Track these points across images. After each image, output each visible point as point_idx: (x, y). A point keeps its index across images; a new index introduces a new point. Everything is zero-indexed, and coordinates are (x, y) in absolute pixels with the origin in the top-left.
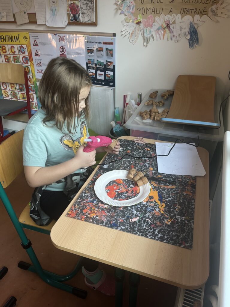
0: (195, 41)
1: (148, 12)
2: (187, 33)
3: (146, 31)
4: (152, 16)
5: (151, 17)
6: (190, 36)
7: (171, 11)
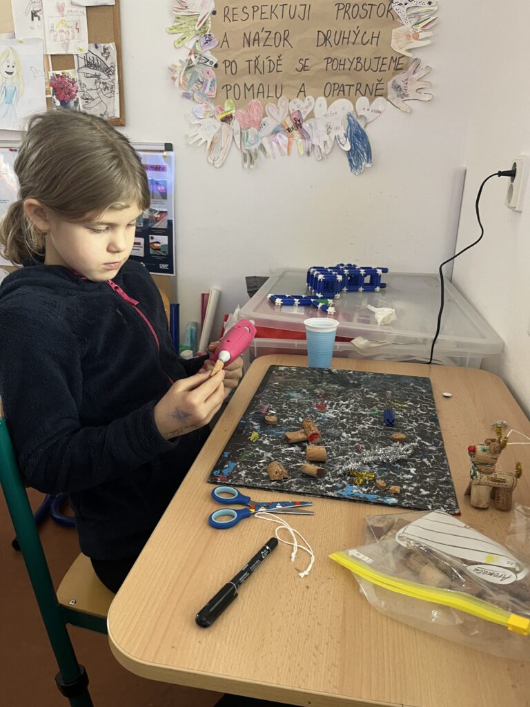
0: (363, 154)
1: (249, 94)
2: (343, 139)
3: (247, 137)
4: (259, 102)
5: (258, 104)
6: (351, 144)
7: (303, 89)
